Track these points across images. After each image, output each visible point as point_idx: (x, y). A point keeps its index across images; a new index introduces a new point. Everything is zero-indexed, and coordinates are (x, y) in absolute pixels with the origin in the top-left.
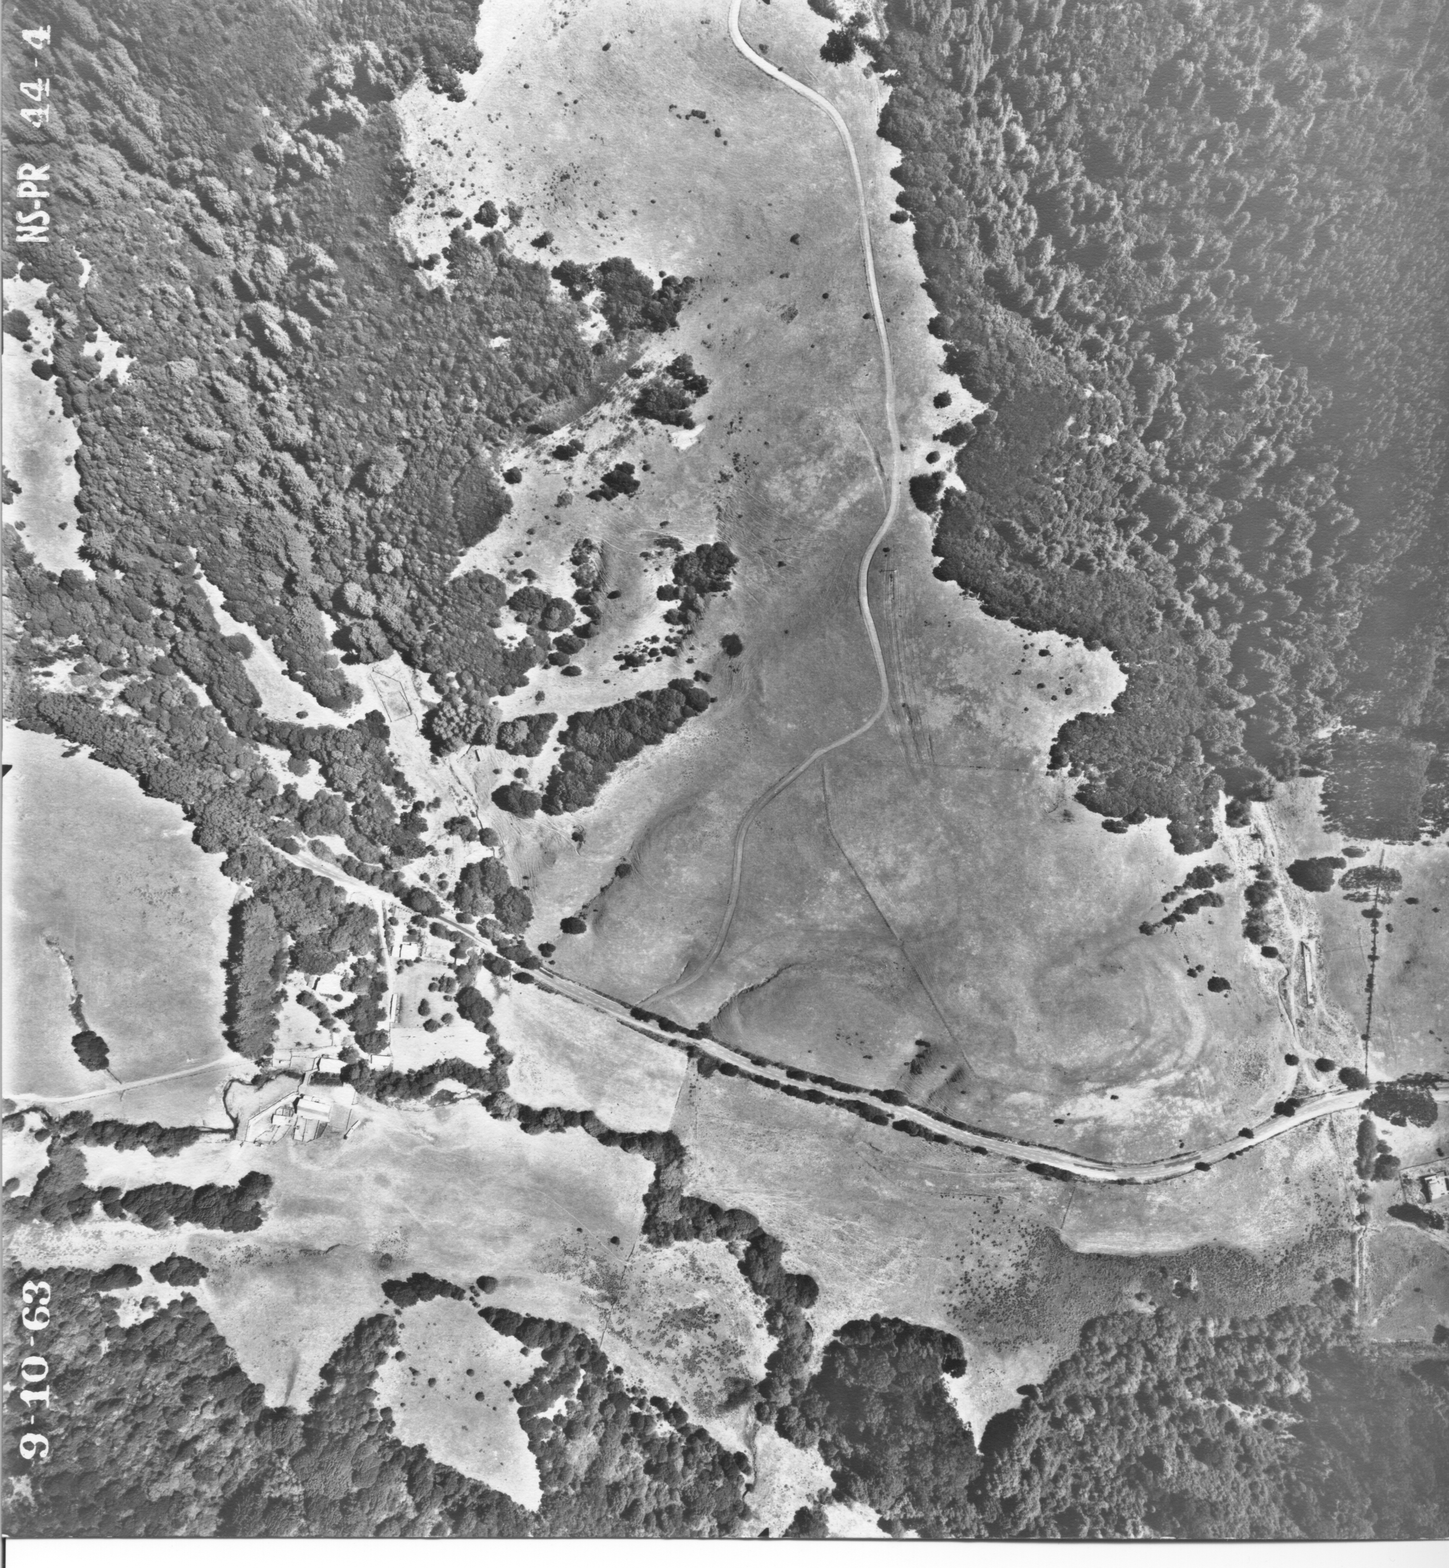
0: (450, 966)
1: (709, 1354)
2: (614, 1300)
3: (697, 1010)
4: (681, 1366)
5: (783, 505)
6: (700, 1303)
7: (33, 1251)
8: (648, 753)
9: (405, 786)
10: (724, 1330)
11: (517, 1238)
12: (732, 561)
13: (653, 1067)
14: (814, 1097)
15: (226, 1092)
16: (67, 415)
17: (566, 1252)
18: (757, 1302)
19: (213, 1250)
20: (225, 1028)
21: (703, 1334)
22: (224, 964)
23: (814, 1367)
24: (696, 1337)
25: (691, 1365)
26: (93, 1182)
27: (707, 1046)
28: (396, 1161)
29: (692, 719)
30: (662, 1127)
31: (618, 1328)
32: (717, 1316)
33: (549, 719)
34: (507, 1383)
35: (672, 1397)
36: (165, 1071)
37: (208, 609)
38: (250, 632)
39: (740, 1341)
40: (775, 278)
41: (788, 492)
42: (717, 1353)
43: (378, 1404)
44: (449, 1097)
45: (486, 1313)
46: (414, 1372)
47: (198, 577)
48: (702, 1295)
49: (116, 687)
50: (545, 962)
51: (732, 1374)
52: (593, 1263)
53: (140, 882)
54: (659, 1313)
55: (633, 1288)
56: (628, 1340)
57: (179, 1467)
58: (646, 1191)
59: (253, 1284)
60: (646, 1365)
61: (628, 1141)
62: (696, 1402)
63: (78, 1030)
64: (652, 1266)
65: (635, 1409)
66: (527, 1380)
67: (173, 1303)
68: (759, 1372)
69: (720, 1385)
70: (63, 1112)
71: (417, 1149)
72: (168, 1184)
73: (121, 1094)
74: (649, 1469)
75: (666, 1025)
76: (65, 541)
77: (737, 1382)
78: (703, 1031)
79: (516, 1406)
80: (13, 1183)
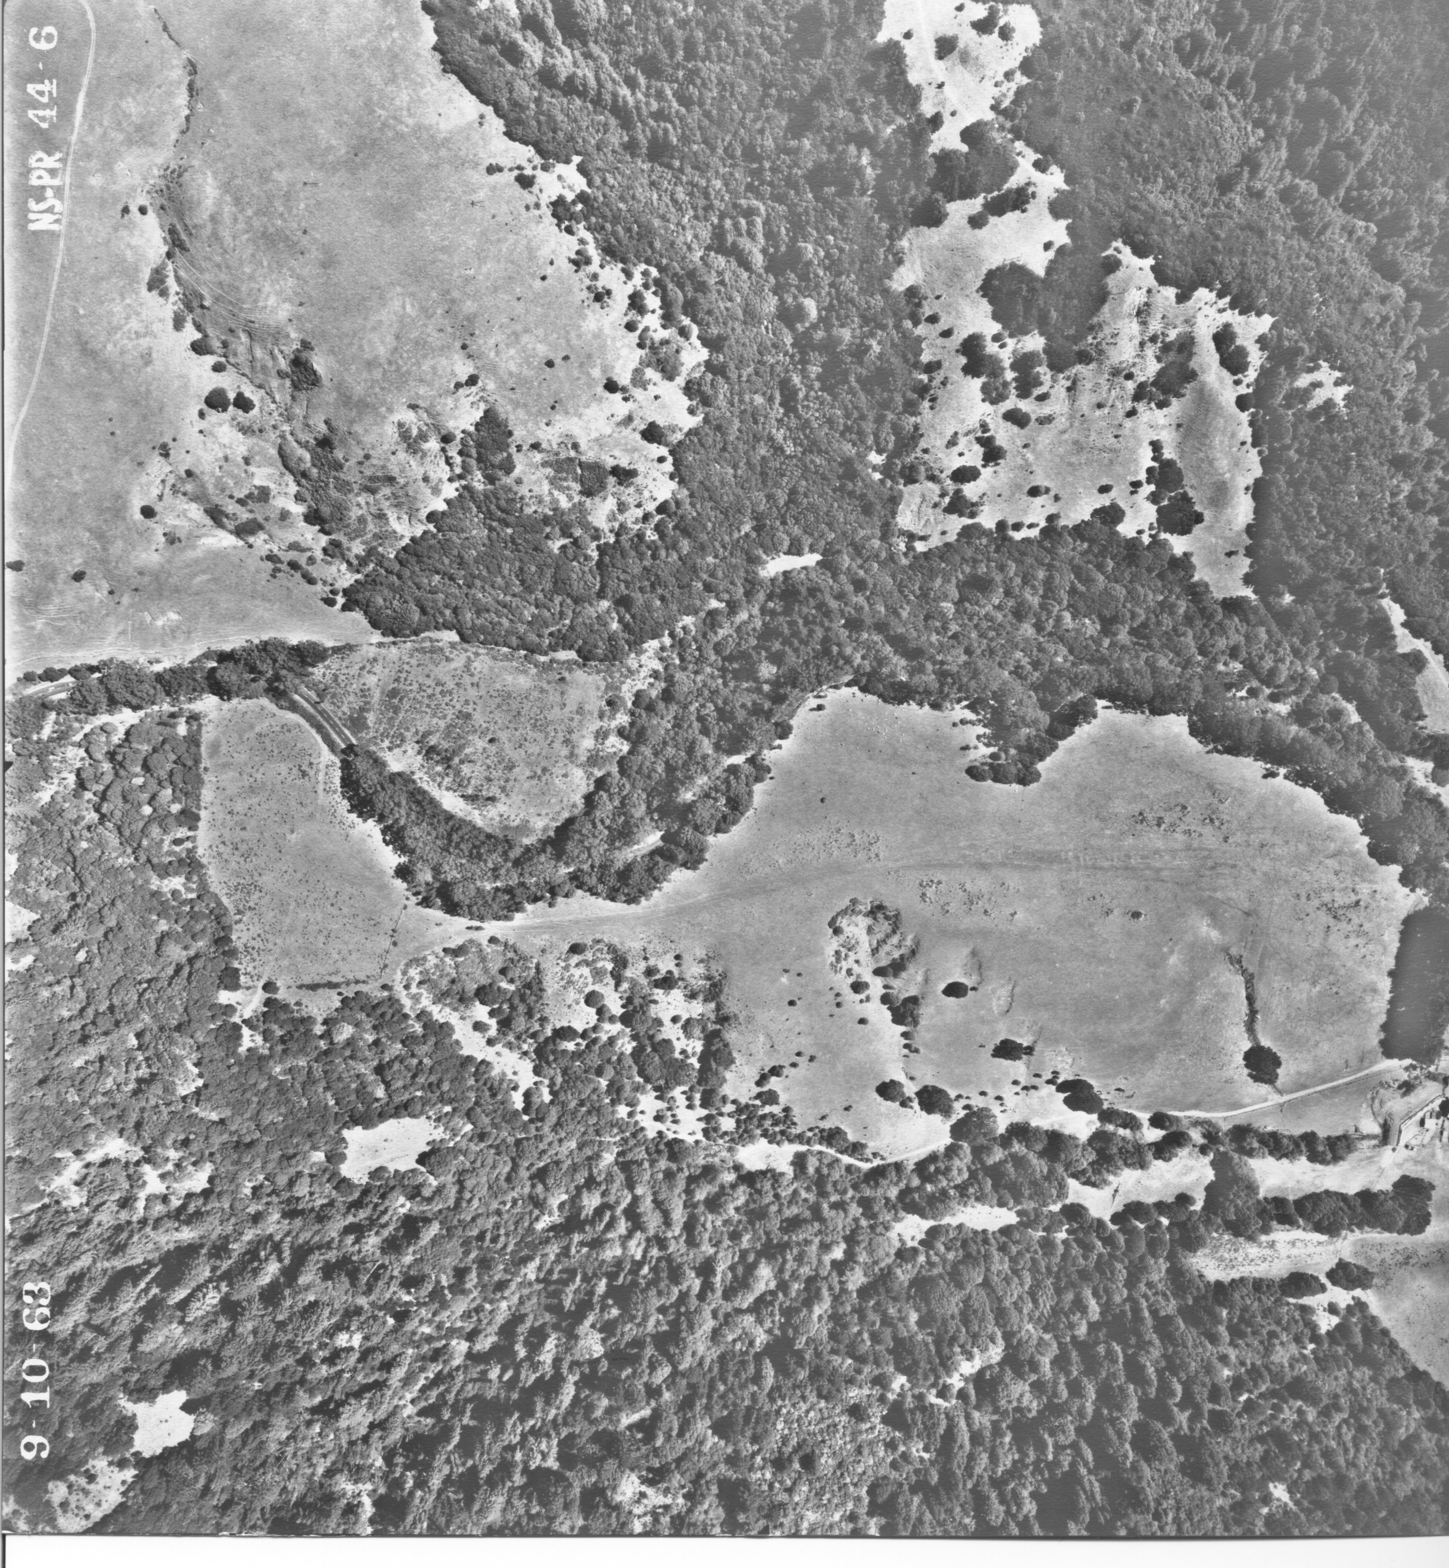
7: (1212, 1263)
15: (1373, 1098)
19: (1374, 1254)
22: (1391, 974)
26: (1265, 1193)
36: (1323, 1081)
37: (1388, 628)
38: (1423, 646)
47: (1383, 596)
49: (1283, 708)
53: (1326, 897)
59: (1414, 1285)
63: (1247, 1045)
67: (1350, 1308)
70: (1225, 1127)
73: (1281, 1105)
76: (1231, 568)
80: (1184, 1199)
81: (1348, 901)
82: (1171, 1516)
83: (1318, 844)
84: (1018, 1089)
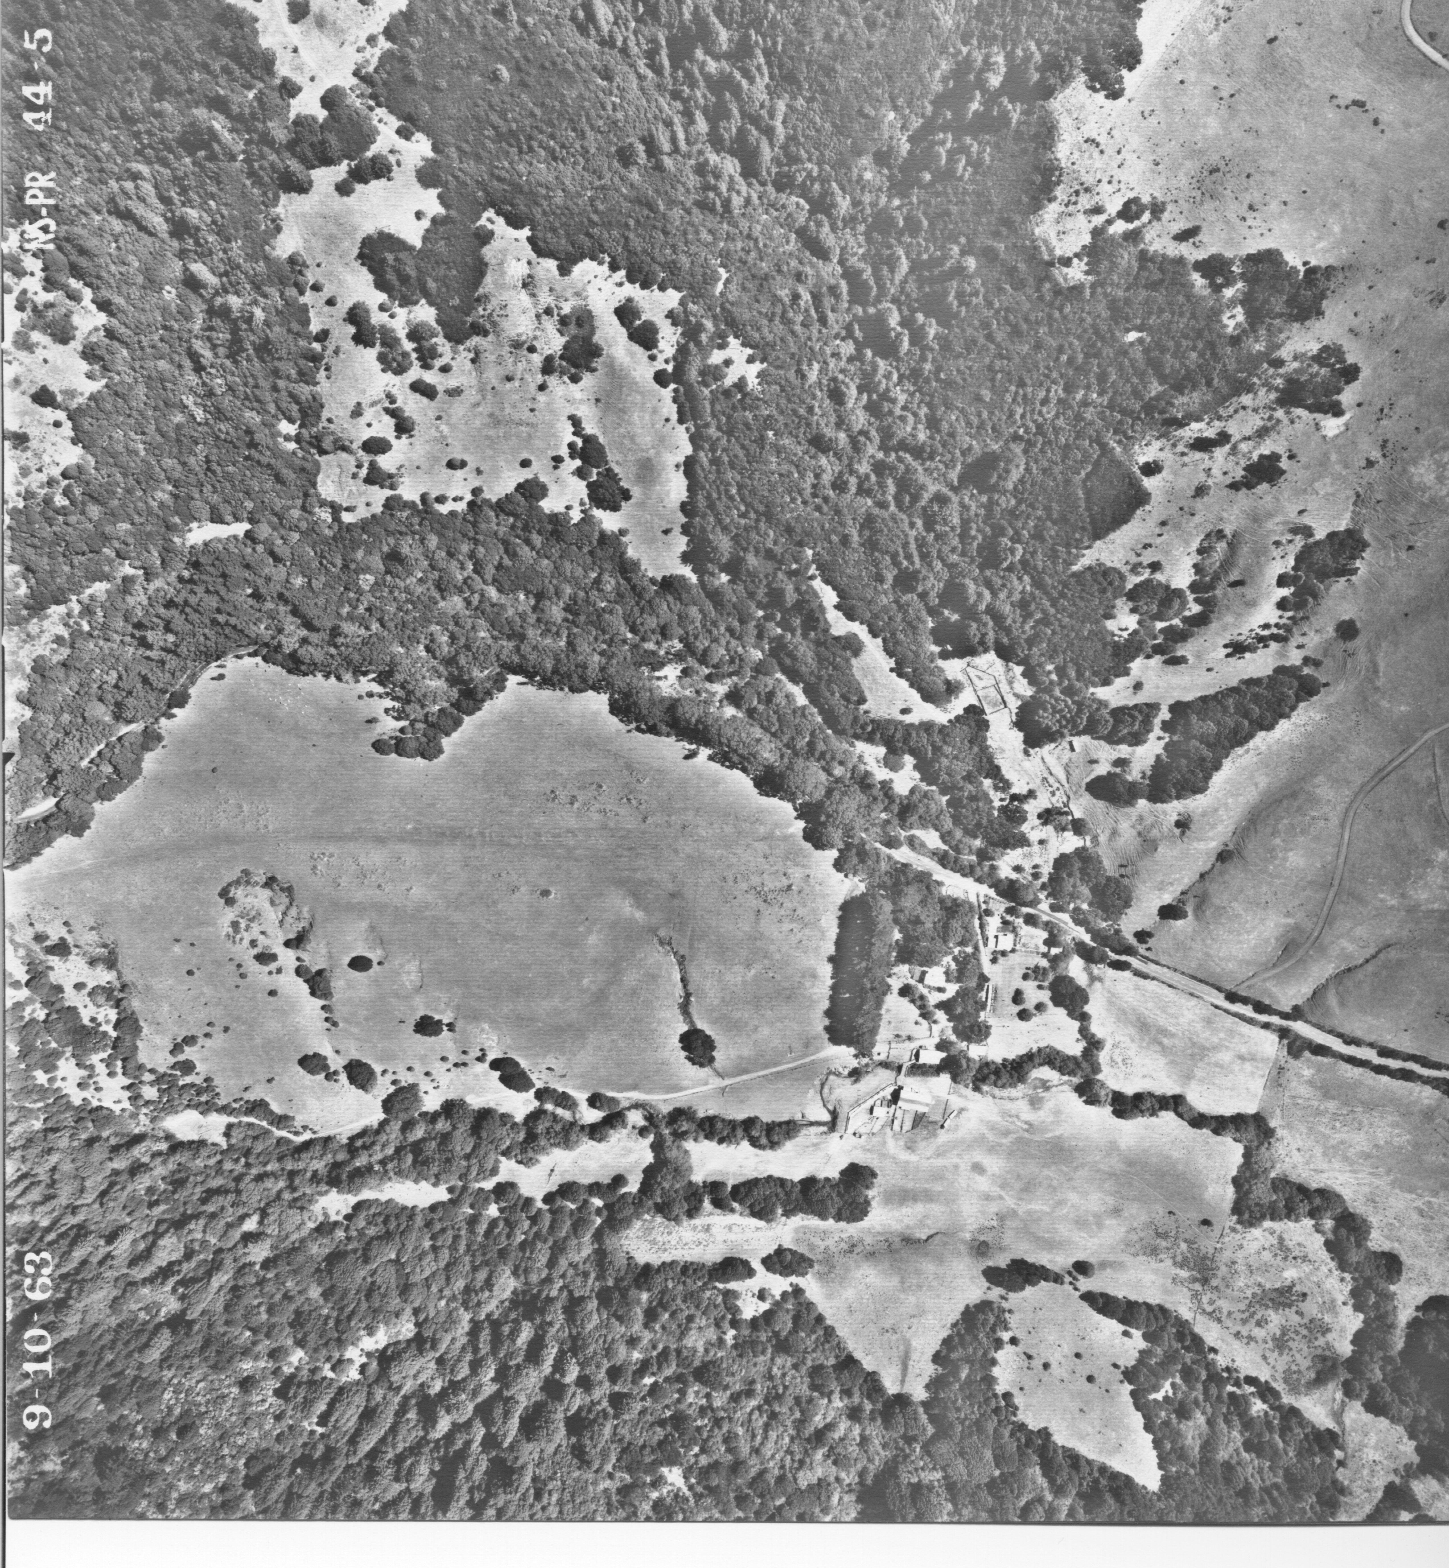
0: (1045, 955)
1: (1297, 1332)
2: (1205, 1281)
3: (1291, 992)
4: (1270, 1344)
5: (1424, 489)
6: (1288, 1283)
7: (645, 1246)
8: (1261, 740)
9: (1002, 779)
10: (1311, 1308)
11: (1110, 1222)
12: (1365, 545)
13: (1244, 1050)
14: (1406, 1075)
15: (822, 1085)
16: (681, 421)
17: (1158, 1235)
18: (1342, 1280)
19: (817, 1241)
20: (827, 1022)
21: (1291, 1313)
22: (831, 959)
23: (1398, 1342)
24: (1284, 1316)
25: (1280, 1343)
26: (698, 1177)
27: (1300, 1028)
28: (992, 1149)
29: (1302, 704)
30: (1251, 1109)
31: (1209, 1309)
32: (1304, 1294)
33: (1152, 708)
34: (1115, 1366)
35: (1264, 1376)
36: (767, 1066)
37: (822, 609)
38: (860, 630)
39: (1327, 1318)
40: (1421, 264)
41: (1432, 477)
42: (1305, 1332)
43: (1000, 1389)
44: (1045, 1085)
45: (1089, 1298)
46: (1030, 1357)
47: (812, 578)
48: (1290, 1274)
49: (720, 689)
50: (1142, 949)
51: (1319, 1351)
52: (1184, 1246)
53: (755, 880)
54: (1249, 1293)
55: (1224, 1270)
56: (1219, 1320)
57: (819, 1455)
58: (1234, 1173)
59: (858, 1274)
60: (1236, 1344)
61: (1218, 1124)
62: (1286, 1380)
63: (684, 1028)
64: (1241, 1247)
65: (1230, 1388)
66: (1133, 1363)
67: (784, 1294)
68: (1345, 1348)
69: (1307, 1363)
70: (666, 1109)
71: (1011, 1138)
72: (770, 1177)
73: (723, 1090)
74: (1248, 1446)
75: (1260, 1008)
76: (668, 546)
77: (1324, 1359)
78: (1296, 1013)
79: (1128, 1388)
80: (619, 1180)
81: (779, 885)
82: (555, 1497)
83: (746, 826)
84: (449, 1065)
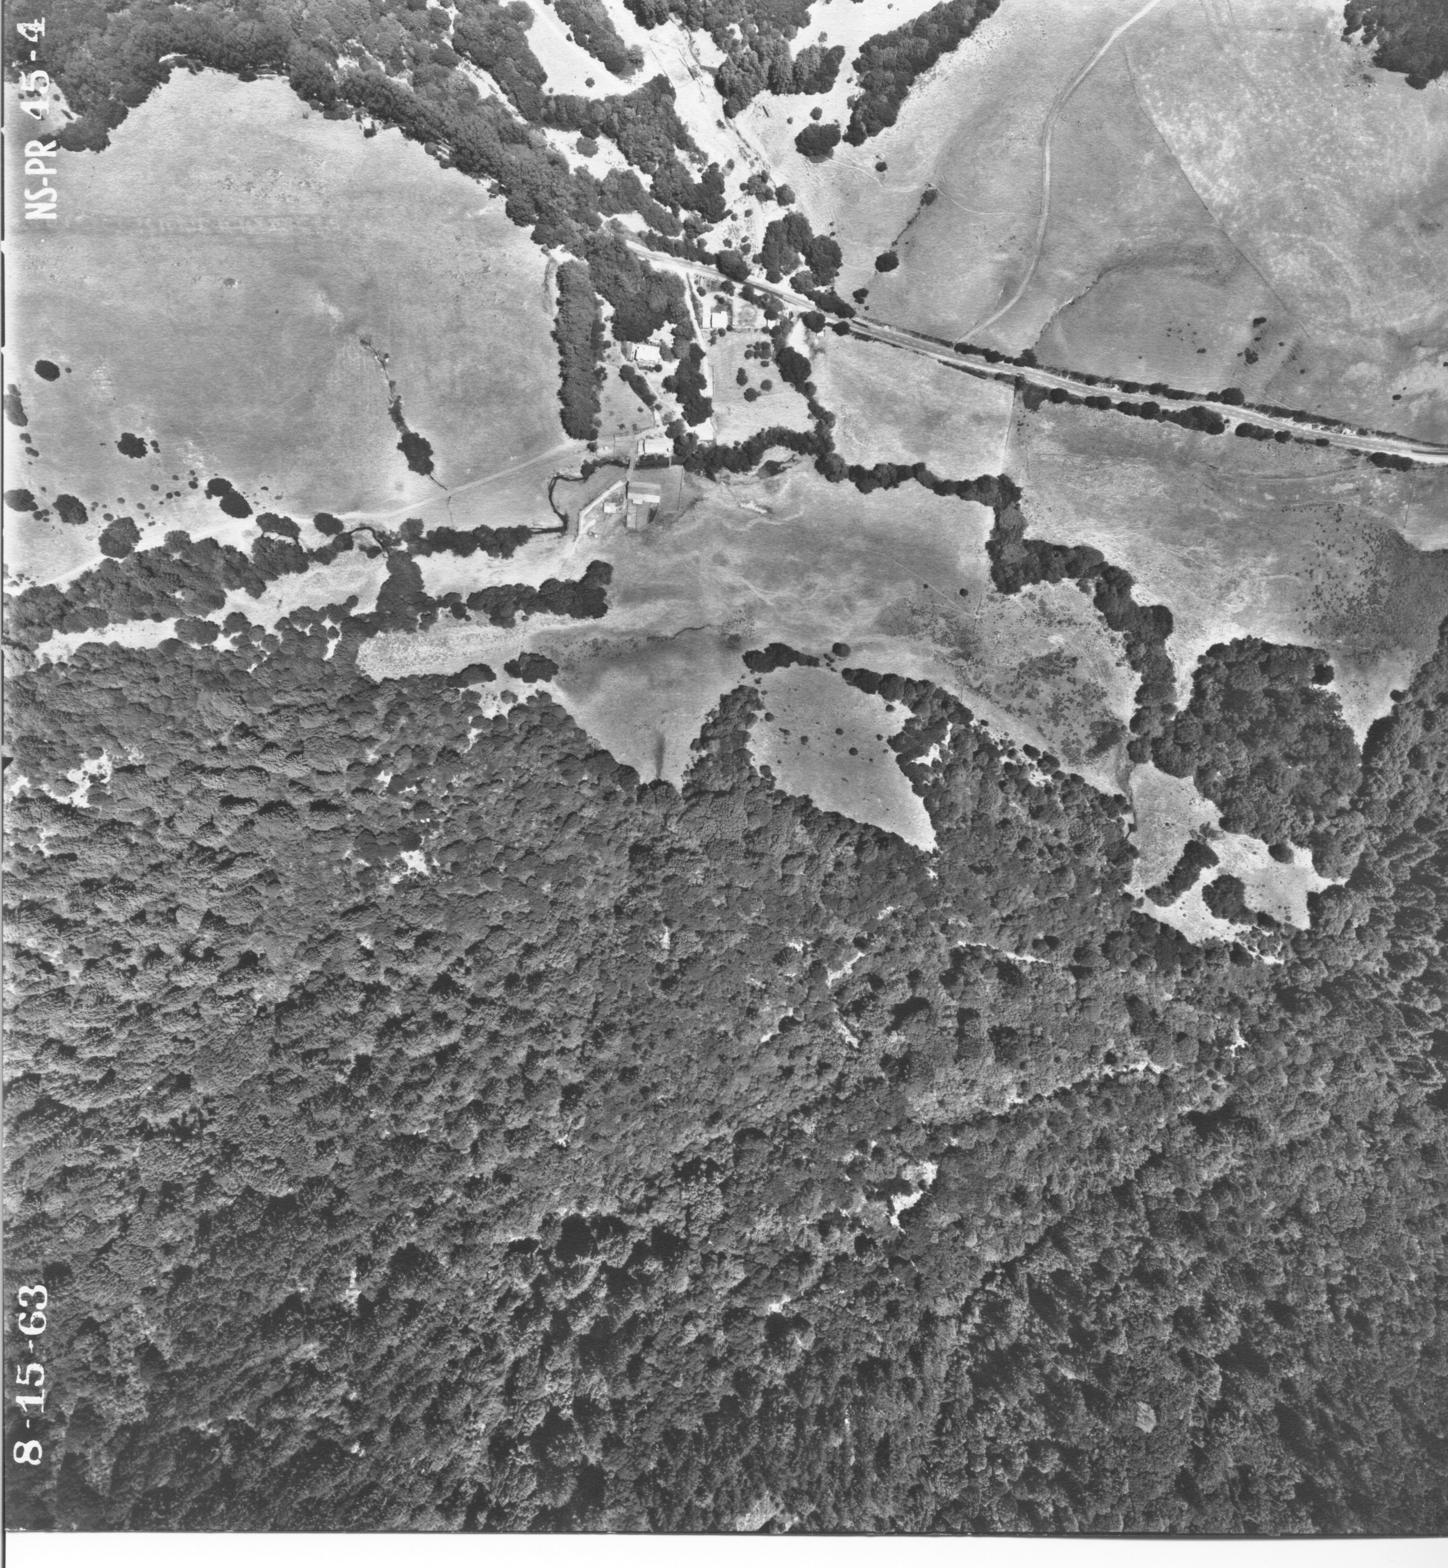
0: (765, 330)
1: (1071, 700)
2: (967, 656)
3: (1019, 336)
4: (1045, 715)
6: (1055, 649)
7: (381, 664)
8: (945, 61)
9: (697, 150)
10: (1083, 673)
11: (861, 603)
13: (978, 408)
15: (551, 490)
17: (914, 612)
18: (1113, 640)
19: (560, 648)
21: (1062, 679)
24: (1055, 684)
25: (1054, 714)
26: (433, 591)
27: (1032, 374)
28: (732, 539)
29: (983, 21)
30: (995, 471)
31: (976, 684)
32: (1075, 659)
33: (838, 52)
34: (879, 736)
35: (1042, 746)
36: (490, 472)
39: (1101, 682)
42: (1079, 699)
43: (756, 762)
44: (777, 467)
45: (846, 673)
46: (786, 732)
48: (1057, 639)
50: (860, 309)
51: (1097, 718)
52: (942, 622)
54: (1015, 664)
55: (986, 642)
56: (988, 696)
57: (569, 834)
58: (988, 538)
59: (605, 677)
60: (1008, 719)
61: (963, 489)
62: (1064, 750)
64: (1001, 616)
65: (1006, 759)
66: (899, 731)
67: (530, 699)
69: (1086, 731)
71: (751, 524)
73: (447, 501)
75: (990, 358)
77: (1102, 725)
78: (1027, 359)
79: (893, 754)
80: (351, 602)
81: (475, 268)
83: (434, 208)
84: (162, 497)
